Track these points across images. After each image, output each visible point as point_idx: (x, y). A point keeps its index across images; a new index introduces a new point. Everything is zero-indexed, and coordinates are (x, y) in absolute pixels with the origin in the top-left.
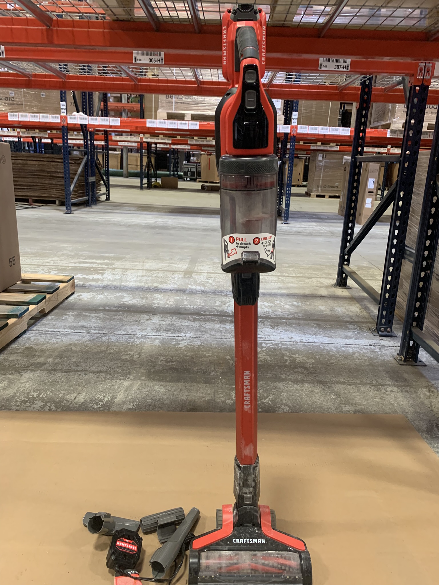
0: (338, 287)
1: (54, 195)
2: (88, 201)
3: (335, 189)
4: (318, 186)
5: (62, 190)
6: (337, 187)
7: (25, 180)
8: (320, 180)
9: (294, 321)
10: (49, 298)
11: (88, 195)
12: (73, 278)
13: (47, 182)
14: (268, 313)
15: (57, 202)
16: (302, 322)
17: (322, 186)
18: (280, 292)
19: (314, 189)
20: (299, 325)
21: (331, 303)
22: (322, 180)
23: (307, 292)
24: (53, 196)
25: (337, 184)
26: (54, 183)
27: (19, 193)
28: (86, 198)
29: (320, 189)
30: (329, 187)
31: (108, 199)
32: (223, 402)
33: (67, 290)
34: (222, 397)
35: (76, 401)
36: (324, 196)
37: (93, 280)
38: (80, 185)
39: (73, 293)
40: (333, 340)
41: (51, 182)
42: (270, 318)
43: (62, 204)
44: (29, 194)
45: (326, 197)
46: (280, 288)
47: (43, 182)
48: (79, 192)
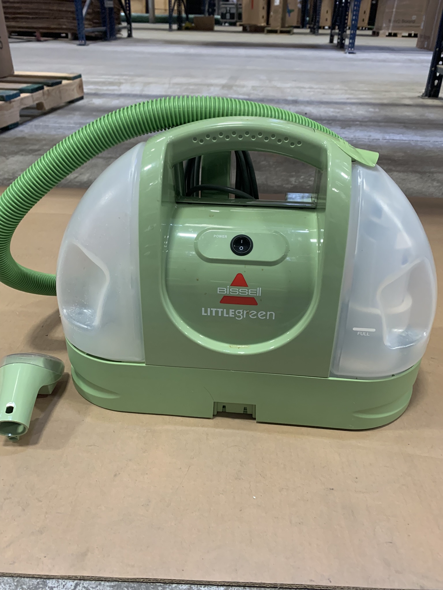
0: (427, 97)
1: (65, 25)
2: (105, 33)
3: (412, 24)
4: (390, 21)
5: (74, 19)
6: (414, 22)
7: (30, 6)
8: (392, 12)
9: (372, 123)
10: (48, 90)
11: (104, 26)
12: (80, 76)
13: (55, 8)
14: (336, 117)
15: (70, 36)
16: (382, 124)
17: (395, 21)
18: (348, 101)
19: (384, 25)
20: (380, 126)
21: (420, 110)
22: (396, 12)
23: (385, 101)
24: (64, 27)
25: (414, 18)
26: (64, 9)
27: (24, 23)
28: (103, 29)
29: (391, 24)
30: (404, 21)
31: (130, 35)
32: (278, 186)
33: (73, 90)
34: (277, 182)
35: (77, 180)
36: (395, 35)
37: (107, 90)
38: (94, 12)
39: (82, 98)
40: (427, 139)
41: (61, 8)
42: (339, 120)
43: (75, 38)
44: (35, 25)
45: (398, 35)
46: (348, 99)
47: (51, 8)
48: (95, 21)
